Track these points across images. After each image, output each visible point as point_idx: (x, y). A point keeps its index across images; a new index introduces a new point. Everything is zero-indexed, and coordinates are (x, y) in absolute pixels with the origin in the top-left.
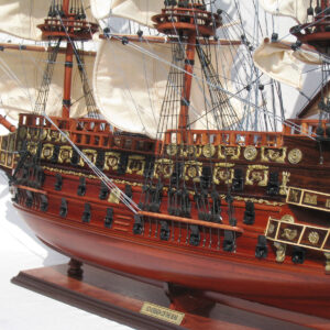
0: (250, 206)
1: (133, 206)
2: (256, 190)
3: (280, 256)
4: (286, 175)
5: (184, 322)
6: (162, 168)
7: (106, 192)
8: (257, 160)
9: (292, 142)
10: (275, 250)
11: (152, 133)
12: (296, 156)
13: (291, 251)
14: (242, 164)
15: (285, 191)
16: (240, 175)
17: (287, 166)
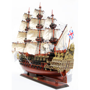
0: (43, 63)
1: (31, 64)
2: (44, 61)
3: (46, 70)
4: (47, 59)
5: (38, 79)
6: (35, 59)
7: (29, 63)
8: (44, 57)
9: (48, 55)
10: (45, 69)
11: (34, 54)
12: (48, 57)
13: (47, 69)
14: (43, 58)
15: (47, 61)
16: (42, 59)
17: (47, 58)
